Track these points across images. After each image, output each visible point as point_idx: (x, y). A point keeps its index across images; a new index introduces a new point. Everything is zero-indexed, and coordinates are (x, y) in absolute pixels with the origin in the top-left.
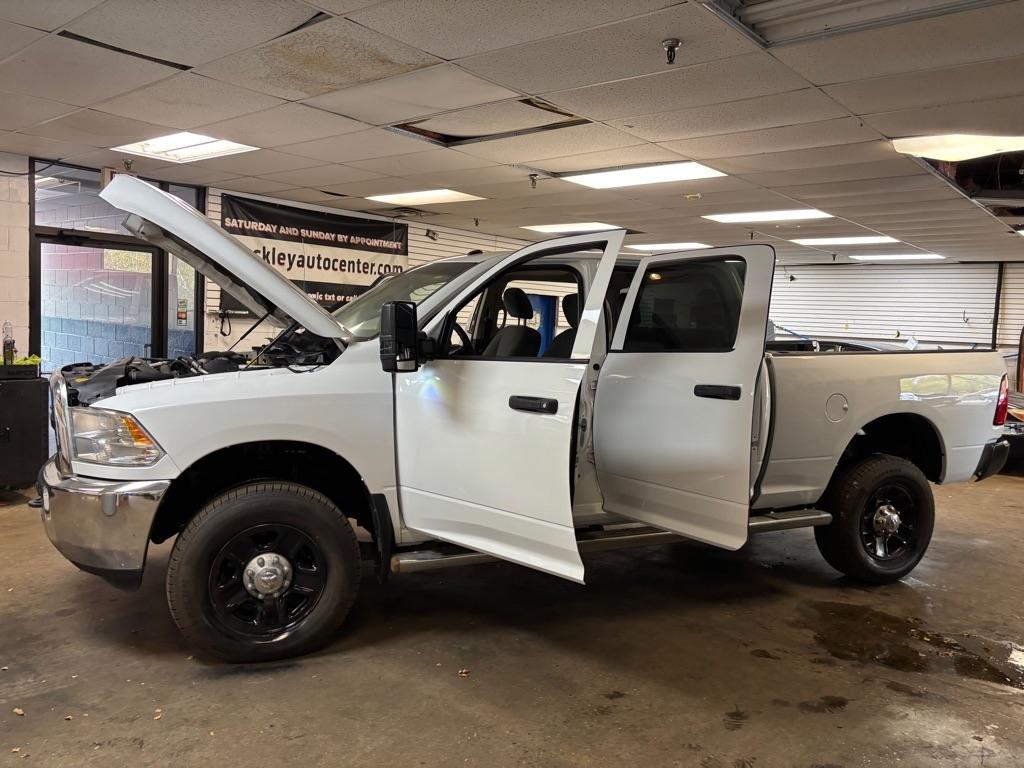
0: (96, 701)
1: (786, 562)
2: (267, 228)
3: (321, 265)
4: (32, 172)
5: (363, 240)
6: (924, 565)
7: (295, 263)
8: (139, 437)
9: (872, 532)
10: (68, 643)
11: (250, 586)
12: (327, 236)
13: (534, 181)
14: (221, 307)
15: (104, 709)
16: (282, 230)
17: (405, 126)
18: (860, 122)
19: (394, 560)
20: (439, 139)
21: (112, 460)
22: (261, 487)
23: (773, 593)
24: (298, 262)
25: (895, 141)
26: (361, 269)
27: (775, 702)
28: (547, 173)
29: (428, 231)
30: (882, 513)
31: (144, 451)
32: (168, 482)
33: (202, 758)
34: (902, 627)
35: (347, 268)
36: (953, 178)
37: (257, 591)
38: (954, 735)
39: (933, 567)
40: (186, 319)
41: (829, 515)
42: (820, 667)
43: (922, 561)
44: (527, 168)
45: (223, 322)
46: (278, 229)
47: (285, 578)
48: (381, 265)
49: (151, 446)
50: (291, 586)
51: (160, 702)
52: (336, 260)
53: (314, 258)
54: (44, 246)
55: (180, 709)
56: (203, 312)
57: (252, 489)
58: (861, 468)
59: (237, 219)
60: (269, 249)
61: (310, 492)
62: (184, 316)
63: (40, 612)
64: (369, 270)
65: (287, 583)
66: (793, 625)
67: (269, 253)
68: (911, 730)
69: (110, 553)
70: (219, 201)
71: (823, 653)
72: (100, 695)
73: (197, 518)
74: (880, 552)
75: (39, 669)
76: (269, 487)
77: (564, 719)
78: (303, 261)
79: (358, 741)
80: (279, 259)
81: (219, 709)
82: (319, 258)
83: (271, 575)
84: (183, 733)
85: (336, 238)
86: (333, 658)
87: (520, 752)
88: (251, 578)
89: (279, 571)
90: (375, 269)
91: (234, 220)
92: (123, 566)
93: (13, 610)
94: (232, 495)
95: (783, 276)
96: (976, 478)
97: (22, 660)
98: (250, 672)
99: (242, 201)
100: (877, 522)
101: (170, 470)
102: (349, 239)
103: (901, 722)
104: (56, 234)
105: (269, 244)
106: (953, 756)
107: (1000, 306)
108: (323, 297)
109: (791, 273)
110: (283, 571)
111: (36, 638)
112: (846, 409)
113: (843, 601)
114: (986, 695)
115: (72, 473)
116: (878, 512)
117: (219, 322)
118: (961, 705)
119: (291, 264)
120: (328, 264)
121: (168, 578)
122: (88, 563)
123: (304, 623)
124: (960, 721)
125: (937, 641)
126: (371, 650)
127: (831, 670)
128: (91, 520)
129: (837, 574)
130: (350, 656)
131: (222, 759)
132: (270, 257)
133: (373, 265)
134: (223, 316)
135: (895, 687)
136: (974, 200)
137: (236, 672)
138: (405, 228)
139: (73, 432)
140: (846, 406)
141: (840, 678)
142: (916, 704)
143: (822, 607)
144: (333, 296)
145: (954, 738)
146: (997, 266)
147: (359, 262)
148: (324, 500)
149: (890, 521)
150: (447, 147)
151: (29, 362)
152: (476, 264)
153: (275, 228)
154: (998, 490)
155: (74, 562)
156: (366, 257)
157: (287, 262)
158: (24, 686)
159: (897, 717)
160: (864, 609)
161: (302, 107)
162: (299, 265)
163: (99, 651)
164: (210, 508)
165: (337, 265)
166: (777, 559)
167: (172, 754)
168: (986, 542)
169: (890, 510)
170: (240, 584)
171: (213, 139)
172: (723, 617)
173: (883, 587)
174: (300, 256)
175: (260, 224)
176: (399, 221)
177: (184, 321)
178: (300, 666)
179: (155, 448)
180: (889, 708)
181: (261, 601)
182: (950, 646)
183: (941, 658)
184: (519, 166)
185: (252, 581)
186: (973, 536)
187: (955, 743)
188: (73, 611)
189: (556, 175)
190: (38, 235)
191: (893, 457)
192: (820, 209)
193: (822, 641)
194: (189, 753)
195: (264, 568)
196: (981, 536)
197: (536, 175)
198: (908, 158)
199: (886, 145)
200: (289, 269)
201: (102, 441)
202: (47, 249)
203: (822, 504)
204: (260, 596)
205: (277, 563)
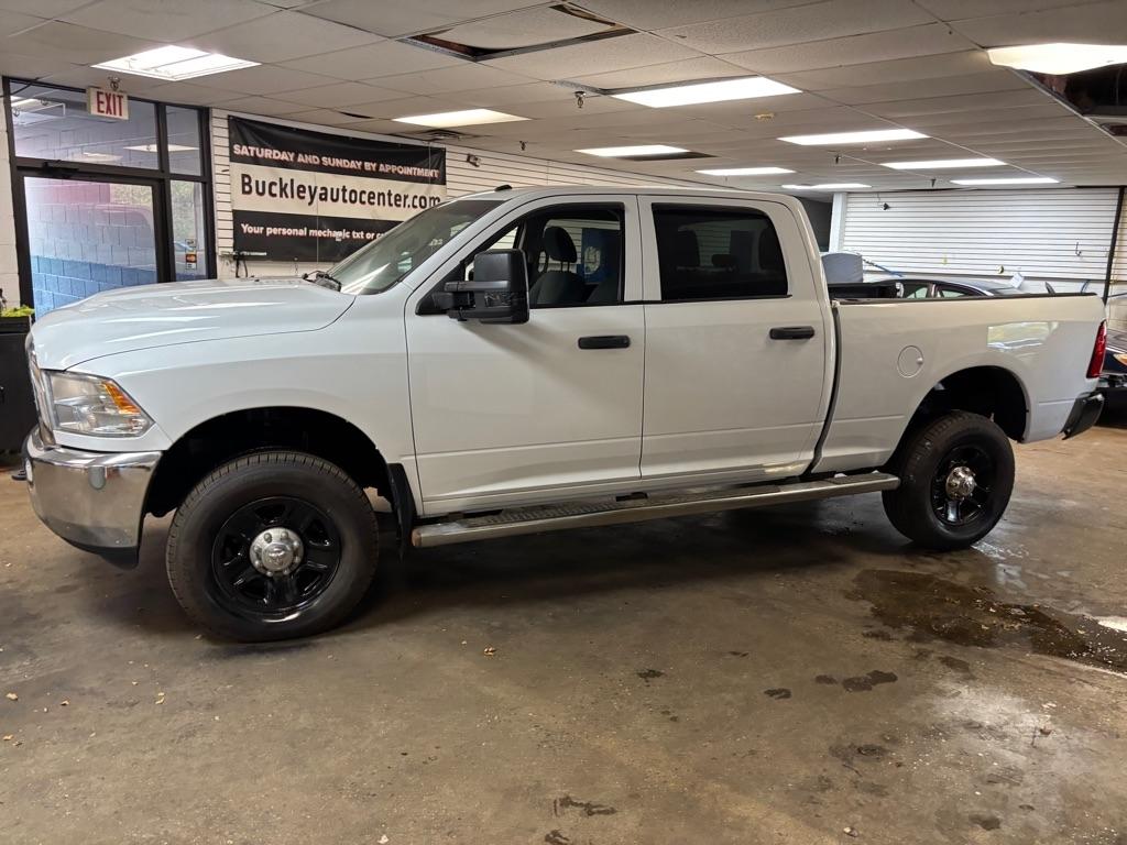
0: (95, 684)
1: (852, 527)
2: (284, 156)
3: (347, 198)
4: (7, 94)
5: (394, 168)
6: (1000, 529)
7: (317, 196)
8: (123, 404)
9: (943, 496)
10: (69, 622)
11: (257, 563)
12: (353, 165)
13: (580, 99)
14: (235, 247)
15: (103, 693)
16: (300, 159)
17: (424, 38)
18: (948, 29)
19: (415, 534)
20: (466, 52)
21: (95, 430)
22: (264, 458)
23: (832, 561)
24: (321, 195)
25: (990, 51)
26: (393, 201)
27: (820, 679)
28: (596, 90)
29: (469, 156)
30: (956, 475)
31: (130, 420)
32: (159, 454)
33: (204, 743)
34: (967, 596)
35: (376, 201)
36: (1062, 92)
37: (264, 568)
38: (1007, 714)
39: (1010, 531)
40: (195, 262)
41: (896, 479)
42: (872, 641)
43: (999, 525)
44: (572, 84)
45: (238, 265)
46: (296, 158)
47: (295, 554)
48: (416, 197)
49: (138, 414)
50: (303, 562)
51: (164, 684)
52: (364, 192)
53: (338, 190)
54: (27, 180)
55: (185, 692)
56: (214, 254)
57: (253, 459)
58: (936, 427)
59: (248, 146)
60: (286, 180)
61: (319, 462)
62: (193, 258)
63: (39, 588)
64: (402, 203)
65: (297, 560)
66: (848, 596)
67: (286, 185)
68: (961, 709)
69: (102, 529)
70: (225, 124)
71: (878, 626)
72: (100, 678)
73: (194, 493)
74: (952, 517)
75: (35, 650)
76: (273, 457)
77: (593, 699)
78: (326, 194)
79: (371, 725)
80: (299, 192)
81: (225, 691)
82: (344, 190)
83: (279, 552)
84: (187, 718)
85: (363, 166)
86: (351, 637)
87: (542, 736)
88: (258, 555)
89: (288, 548)
90: (409, 201)
91: (244, 147)
92: (118, 544)
93: (9, 586)
94: (232, 466)
95: (875, 205)
96: (1064, 435)
97: (18, 641)
98: (261, 652)
99: (251, 124)
100: (950, 484)
101: (160, 441)
102: (377, 168)
103: (952, 700)
104: (40, 166)
105: (286, 175)
106: (1003, 736)
107: (1118, 237)
108: (351, 235)
109: (884, 200)
110: (292, 547)
111: (35, 617)
112: (920, 363)
113: (908, 570)
114: (1049, 672)
115: (55, 444)
116: (951, 474)
117: (234, 264)
118: (1020, 682)
119: (312, 197)
120: (354, 197)
121: (167, 556)
122: (81, 539)
123: (316, 603)
124: (1016, 700)
125: (1004, 612)
126: (395, 628)
127: (884, 645)
128: (79, 494)
129: (906, 540)
130: (370, 634)
131: (226, 745)
132: (288, 190)
133: (406, 197)
134: (238, 259)
135: (949, 662)
136: (1086, 118)
137: (246, 652)
138: (442, 152)
139: (52, 400)
140: (921, 359)
141: (892, 653)
142: (971, 681)
143: (884, 576)
144: (362, 233)
145: (1006, 718)
146: (1117, 191)
147: (390, 194)
148: (335, 470)
149: (963, 485)
150: (475, 61)
151: (19, 314)
152: (502, 202)
153: (292, 155)
154: (1096, 444)
155: (65, 539)
156: (398, 187)
157: (307, 195)
158: (19, 670)
159: (949, 694)
160: (928, 579)
161: (298, 15)
162: (321, 199)
163: (102, 631)
164: (208, 480)
165: (365, 197)
166: (843, 524)
167: (173, 741)
168: (1074, 503)
169: (966, 473)
170: (247, 561)
171: (204, 53)
172: (776, 587)
173: (954, 553)
174: (322, 188)
175: (275, 151)
176: (435, 145)
177: (194, 265)
178: (315, 646)
179: (142, 417)
180: (941, 684)
181: (271, 579)
182: (1017, 618)
183: (1005, 632)
184: (562, 83)
185: (260, 559)
186: (1062, 496)
187: (1007, 723)
188: (75, 588)
189: (606, 92)
190: (20, 168)
191: (970, 414)
192: (912, 129)
193: (878, 613)
194: (190, 739)
195: (271, 544)
196: (1070, 497)
197: (582, 93)
198: (1008, 70)
199: (980, 55)
200: (310, 204)
201: (85, 409)
202: (31, 184)
203: (889, 467)
204: (269, 574)
205: (287, 539)
